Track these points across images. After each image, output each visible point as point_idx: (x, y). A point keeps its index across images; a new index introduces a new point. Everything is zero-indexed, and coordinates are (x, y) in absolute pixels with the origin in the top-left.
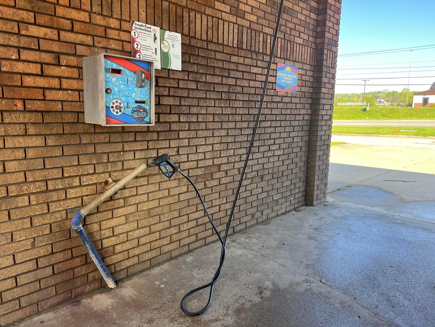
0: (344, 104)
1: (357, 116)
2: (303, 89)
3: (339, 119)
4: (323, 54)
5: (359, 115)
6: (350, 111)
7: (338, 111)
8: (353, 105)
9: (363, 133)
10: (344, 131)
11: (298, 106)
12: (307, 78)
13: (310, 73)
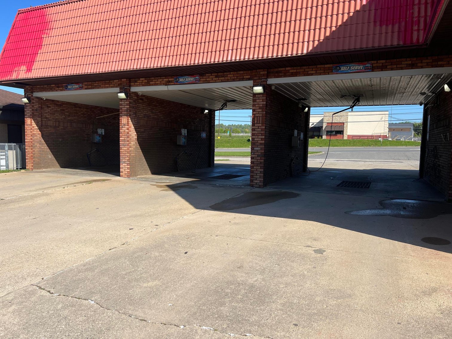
0: (237, 135)
1: (244, 145)
2: (207, 137)
3: (231, 147)
4: (211, 129)
5: (245, 144)
6: (239, 141)
7: (230, 141)
8: (245, 136)
9: (242, 156)
10: (231, 154)
11: (206, 141)
12: (207, 134)
13: (208, 133)
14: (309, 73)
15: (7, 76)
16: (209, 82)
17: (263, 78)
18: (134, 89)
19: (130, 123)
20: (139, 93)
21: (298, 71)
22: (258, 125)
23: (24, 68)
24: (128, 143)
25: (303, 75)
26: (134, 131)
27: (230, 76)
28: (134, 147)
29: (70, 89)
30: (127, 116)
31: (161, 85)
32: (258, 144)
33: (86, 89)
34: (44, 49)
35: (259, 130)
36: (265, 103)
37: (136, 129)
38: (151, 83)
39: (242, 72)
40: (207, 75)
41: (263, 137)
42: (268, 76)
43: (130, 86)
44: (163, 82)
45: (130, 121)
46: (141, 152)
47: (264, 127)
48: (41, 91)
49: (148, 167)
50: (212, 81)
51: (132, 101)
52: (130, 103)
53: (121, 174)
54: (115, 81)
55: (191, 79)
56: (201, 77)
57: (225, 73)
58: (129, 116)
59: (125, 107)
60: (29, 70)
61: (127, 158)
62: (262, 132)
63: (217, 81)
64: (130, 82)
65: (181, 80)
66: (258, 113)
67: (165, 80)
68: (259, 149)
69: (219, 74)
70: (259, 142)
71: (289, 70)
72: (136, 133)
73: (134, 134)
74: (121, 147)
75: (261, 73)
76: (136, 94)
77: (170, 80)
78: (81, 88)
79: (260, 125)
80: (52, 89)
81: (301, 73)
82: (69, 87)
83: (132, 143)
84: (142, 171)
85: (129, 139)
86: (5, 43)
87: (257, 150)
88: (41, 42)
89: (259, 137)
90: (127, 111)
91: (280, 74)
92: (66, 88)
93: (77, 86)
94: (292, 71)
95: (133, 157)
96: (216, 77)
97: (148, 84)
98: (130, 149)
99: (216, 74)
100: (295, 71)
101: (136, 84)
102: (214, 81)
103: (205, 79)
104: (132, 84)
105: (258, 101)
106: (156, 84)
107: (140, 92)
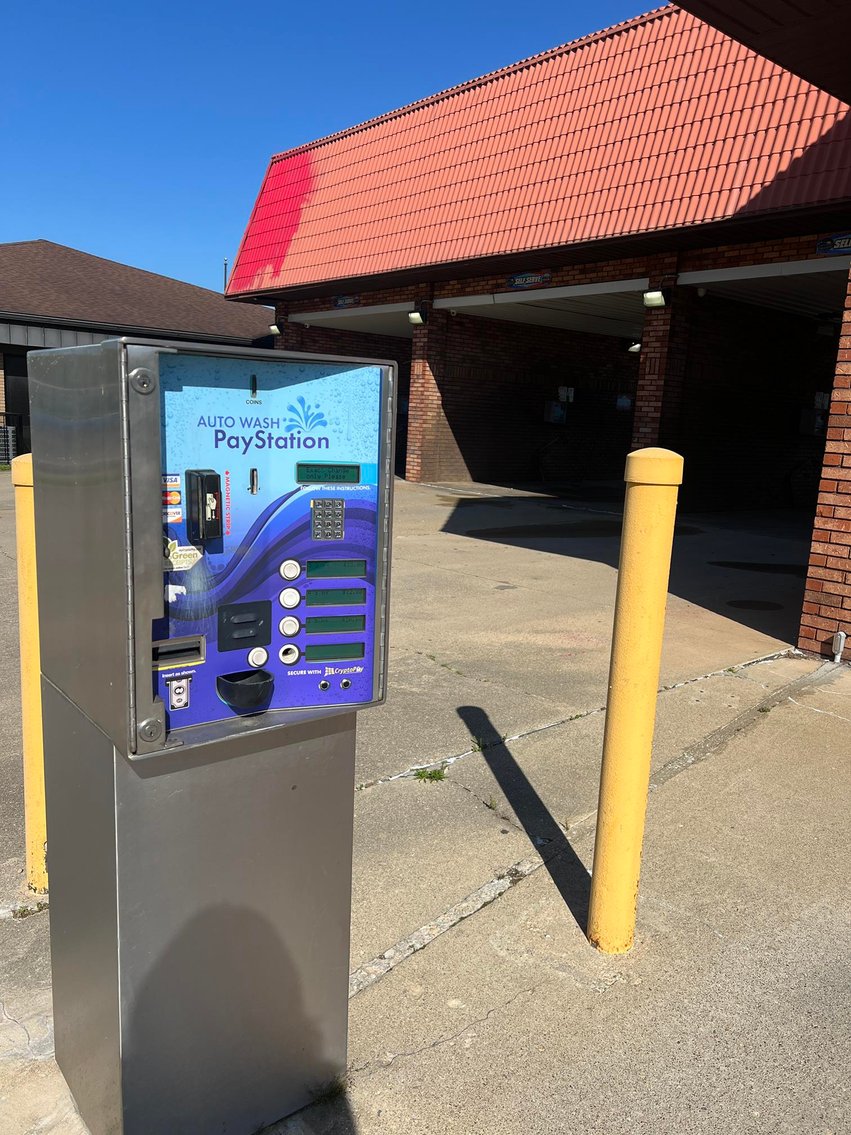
14: (765, 256)
15: (245, 285)
16: (566, 284)
17: (669, 271)
18: (441, 304)
19: (427, 373)
20: (452, 311)
21: (742, 252)
22: (651, 377)
23: (269, 269)
24: (421, 413)
25: (752, 262)
26: (437, 390)
27: (608, 269)
28: (434, 422)
29: (341, 307)
30: (423, 359)
31: (484, 293)
32: (648, 419)
33: (365, 305)
34: (302, 231)
35: (652, 388)
36: (668, 328)
37: (441, 386)
38: (468, 290)
39: (630, 260)
40: (565, 268)
41: (660, 404)
42: (680, 267)
43: (432, 298)
44: (487, 287)
45: (428, 369)
46: (451, 434)
47: (662, 383)
48: (300, 311)
49: (464, 464)
50: (573, 282)
51: (435, 328)
52: (430, 332)
53: (407, 474)
54: (410, 288)
55: (534, 279)
56: (555, 274)
57: (599, 264)
58: (427, 359)
59: (420, 342)
60: (276, 273)
61: (418, 444)
62: (658, 394)
63: (584, 281)
64: (433, 290)
65: (518, 281)
66: (652, 350)
67: (490, 282)
68: (650, 430)
69: (587, 266)
70: (650, 415)
71: (724, 252)
72: (439, 394)
73: (434, 396)
74: (410, 421)
75: (666, 260)
76: (445, 313)
77: (500, 281)
78: (357, 304)
79: (656, 377)
80: (314, 308)
81: (748, 258)
82: (340, 302)
83: (429, 413)
84: (452, 472)
85: (422, 405)
86: (248, 222)
87: (645, 433)
88: (299, 217)
89: (651, 404)
90: (424, 349)
91: (706, 262)
92: (335, 306)
93: (350, 300)
94: (731, 254)
95: (430, 441)
96: (582, 272)
97: (462, 293)
98: (424, 426)
99: (581, 267)
100: (736, 253)
101: (443, 292)
102: (577, 282)
103: (560, 279)
104: (436, 293)
105: (655, 323)
106: (475, 293)
107: (453, 308)
